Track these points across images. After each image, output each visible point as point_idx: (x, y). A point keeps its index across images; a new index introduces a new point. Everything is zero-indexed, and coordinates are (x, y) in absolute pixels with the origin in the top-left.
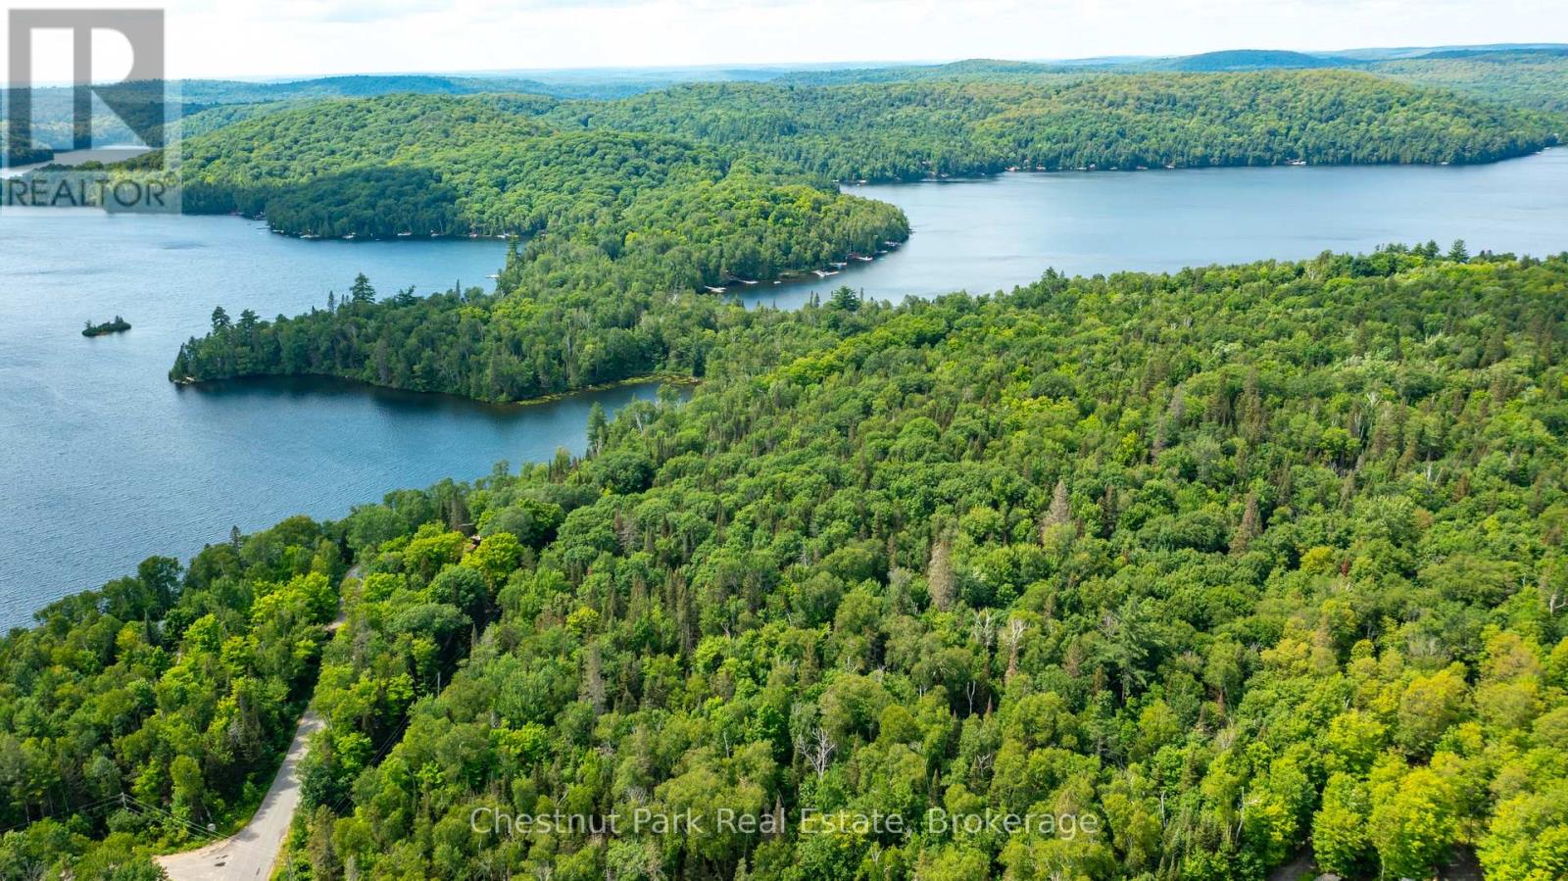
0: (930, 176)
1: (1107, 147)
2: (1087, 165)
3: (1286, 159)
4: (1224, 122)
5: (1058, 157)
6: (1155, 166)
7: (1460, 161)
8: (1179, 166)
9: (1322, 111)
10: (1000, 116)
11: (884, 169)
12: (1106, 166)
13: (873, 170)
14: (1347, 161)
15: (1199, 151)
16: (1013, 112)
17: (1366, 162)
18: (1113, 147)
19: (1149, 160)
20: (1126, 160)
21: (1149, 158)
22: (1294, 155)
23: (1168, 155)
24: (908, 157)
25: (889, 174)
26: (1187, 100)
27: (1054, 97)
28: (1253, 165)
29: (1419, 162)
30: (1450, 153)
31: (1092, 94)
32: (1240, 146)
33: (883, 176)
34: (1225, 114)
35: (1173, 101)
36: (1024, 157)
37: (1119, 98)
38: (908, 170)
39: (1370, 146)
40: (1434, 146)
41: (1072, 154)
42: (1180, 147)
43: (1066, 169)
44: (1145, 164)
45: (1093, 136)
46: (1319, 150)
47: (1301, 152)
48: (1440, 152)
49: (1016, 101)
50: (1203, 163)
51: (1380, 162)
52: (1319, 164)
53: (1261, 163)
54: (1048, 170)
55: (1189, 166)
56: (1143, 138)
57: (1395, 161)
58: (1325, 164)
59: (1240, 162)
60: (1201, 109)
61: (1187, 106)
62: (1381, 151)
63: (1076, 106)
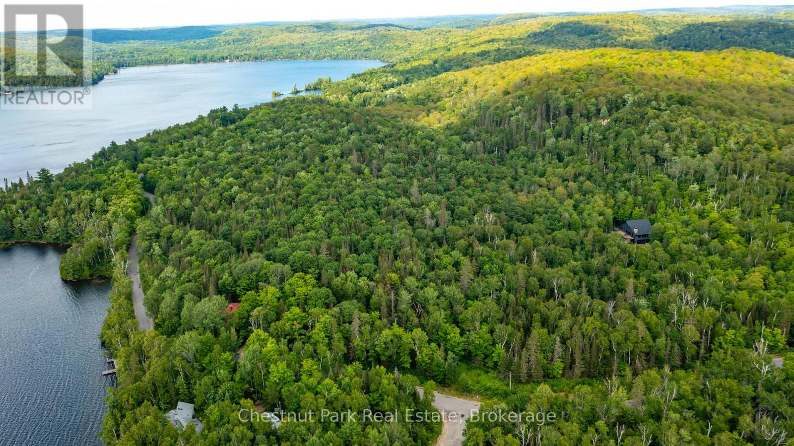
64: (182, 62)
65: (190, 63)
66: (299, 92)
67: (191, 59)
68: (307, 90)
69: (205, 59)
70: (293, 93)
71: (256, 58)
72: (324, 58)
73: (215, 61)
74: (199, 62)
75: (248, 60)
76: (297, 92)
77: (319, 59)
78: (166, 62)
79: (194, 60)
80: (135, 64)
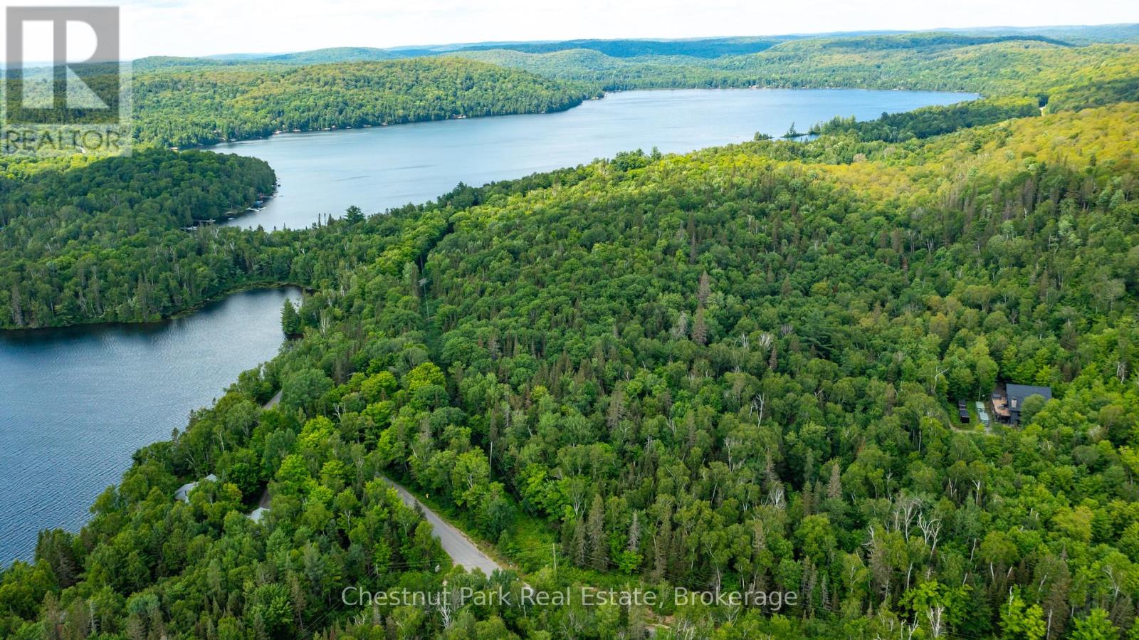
0: (222, 141)
1: (340, 113)
2: (330, 125)
3: (454, 114)
4: (406, 93)
5: (308, 122)
6: (375, 124)
7: (551, 110)
8: (390, 123)
9: (462, 84)
10: (246, 96)
11: (189, 138)
12: (343, 127)
13: (181, 138)
14: (488, 114)
15: (401, 112)
16: (255, 92)
17: (499, 114)
18: (344, 113)
19: (371, 120)
20: (355, 121)
21: (370, 119)
22: (457, 113)
23: (382, 116)
24: (204, 128)
25: (194, 141)
26: (376, 79)
27: (282, 81)
28: (435, 120)
29: (530, 112)
30: (544, 106)
31: (307, 77)
32: (424, 108)
33: (190, 143)
34: (405, 88)
35: (368, 81)
36: (282, 123)
37: (329, 79)
38: (207, 138)
39: (500, 104)
40: (535, 102)
41: (316, 119)
42: (388, 111)
43: (315, 130)
44: (368, 123)
45: (327, 106)
46: (471, 109)
47: (461, 110)
48: (538, 106)
49: (253, 84)
50: (404, 121)
51: (507, 114)
52: (473, 117)
53: (439, 118)
54: (302, 132)
55: (396, 123)
56: (361, 106)
57: (515, 113)
58: (476, 116)
59: (426, 119)
60: (388, 85)
61: (378, 83)
62: (506, 107)
63: (303, 87)
64: (693, 87)
65: (704, 88)
66: (798, 135)
67: (706, 83)
68: (812, 133)
69: (725, 84)
70: (787, 136)
71: (795, 85)
72: (895, 87)
73: (738, 87)
74: (716, 87)
75: (783, 87)
76: (795, 136)
77: (886, 88)
78: (675, 85)
79: (711, 84)
80: (635, 87)
